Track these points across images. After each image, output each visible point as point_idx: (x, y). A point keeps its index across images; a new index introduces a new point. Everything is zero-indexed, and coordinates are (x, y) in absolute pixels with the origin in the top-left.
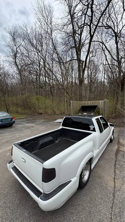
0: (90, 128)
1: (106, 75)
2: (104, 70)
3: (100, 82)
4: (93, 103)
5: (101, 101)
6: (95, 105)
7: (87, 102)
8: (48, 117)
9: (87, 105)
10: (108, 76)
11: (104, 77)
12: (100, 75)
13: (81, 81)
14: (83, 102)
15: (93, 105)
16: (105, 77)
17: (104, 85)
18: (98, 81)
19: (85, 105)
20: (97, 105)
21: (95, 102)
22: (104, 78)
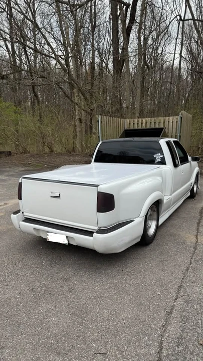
0: (156, 158)
1: (184, 50)
2: (180, 36)
3: (168, 68)
4: (153, 123)
5: (171, 118)
6: (157, 126)
7: (136, 121)
8: (33, 161)
9: (136, 127)
10: (190, 52)
11: (181, 53)
12: (170, 48)
13: (120, 62)
14: (128, 120)
15: (153, 127)
16: (183, 55)
17: (180, 76)
18: (165, 66)
19: (132, 128)
20: (162, 126)
21: (157, 119)
22: (181, 56)
